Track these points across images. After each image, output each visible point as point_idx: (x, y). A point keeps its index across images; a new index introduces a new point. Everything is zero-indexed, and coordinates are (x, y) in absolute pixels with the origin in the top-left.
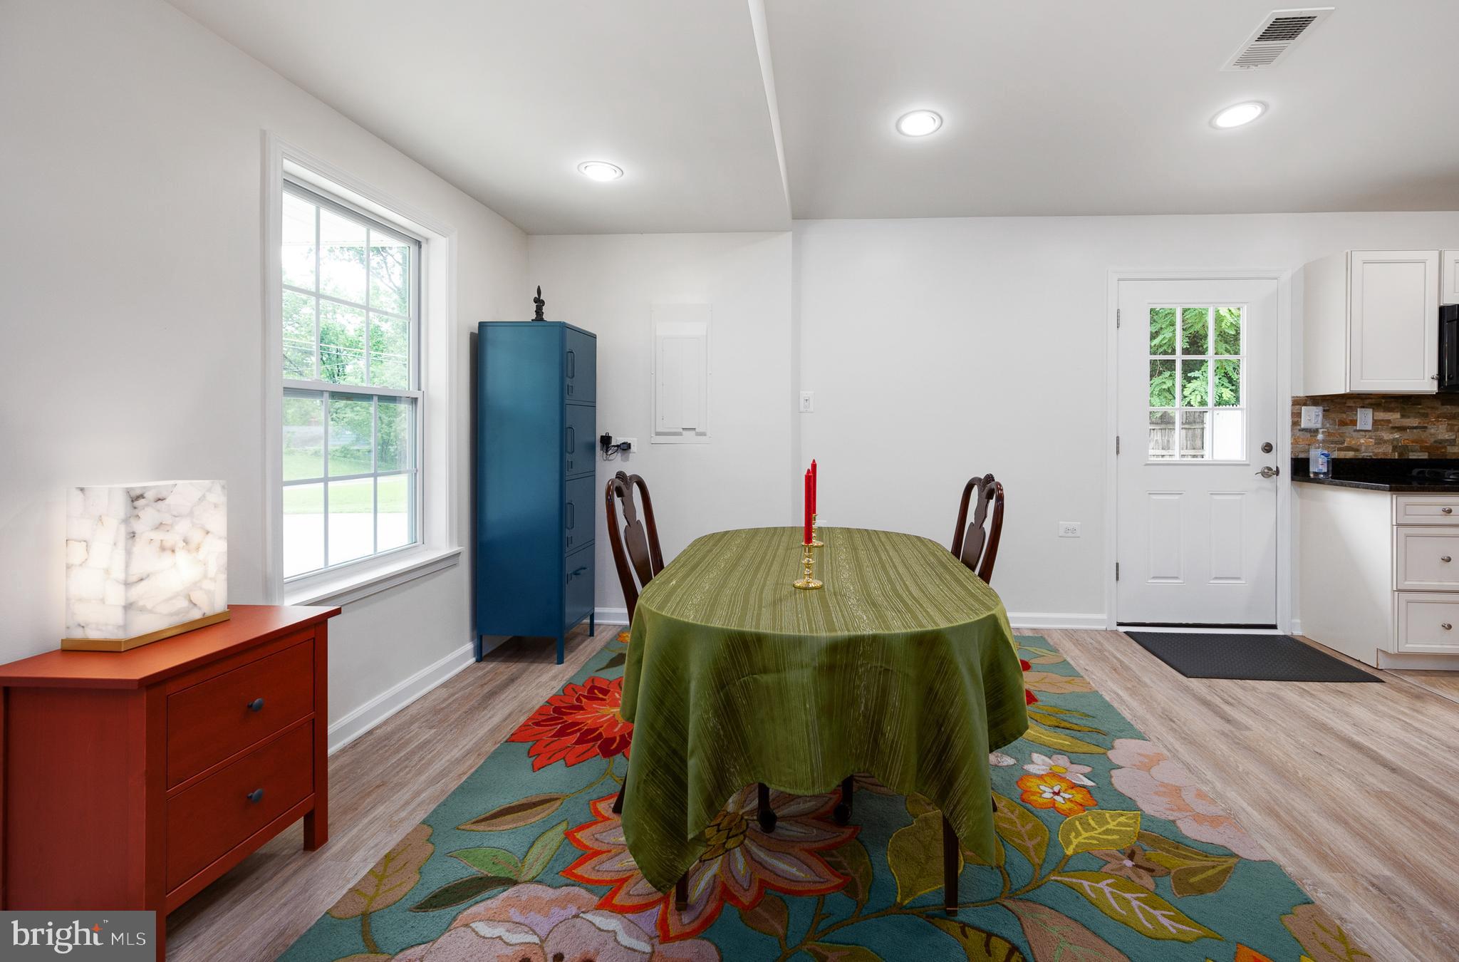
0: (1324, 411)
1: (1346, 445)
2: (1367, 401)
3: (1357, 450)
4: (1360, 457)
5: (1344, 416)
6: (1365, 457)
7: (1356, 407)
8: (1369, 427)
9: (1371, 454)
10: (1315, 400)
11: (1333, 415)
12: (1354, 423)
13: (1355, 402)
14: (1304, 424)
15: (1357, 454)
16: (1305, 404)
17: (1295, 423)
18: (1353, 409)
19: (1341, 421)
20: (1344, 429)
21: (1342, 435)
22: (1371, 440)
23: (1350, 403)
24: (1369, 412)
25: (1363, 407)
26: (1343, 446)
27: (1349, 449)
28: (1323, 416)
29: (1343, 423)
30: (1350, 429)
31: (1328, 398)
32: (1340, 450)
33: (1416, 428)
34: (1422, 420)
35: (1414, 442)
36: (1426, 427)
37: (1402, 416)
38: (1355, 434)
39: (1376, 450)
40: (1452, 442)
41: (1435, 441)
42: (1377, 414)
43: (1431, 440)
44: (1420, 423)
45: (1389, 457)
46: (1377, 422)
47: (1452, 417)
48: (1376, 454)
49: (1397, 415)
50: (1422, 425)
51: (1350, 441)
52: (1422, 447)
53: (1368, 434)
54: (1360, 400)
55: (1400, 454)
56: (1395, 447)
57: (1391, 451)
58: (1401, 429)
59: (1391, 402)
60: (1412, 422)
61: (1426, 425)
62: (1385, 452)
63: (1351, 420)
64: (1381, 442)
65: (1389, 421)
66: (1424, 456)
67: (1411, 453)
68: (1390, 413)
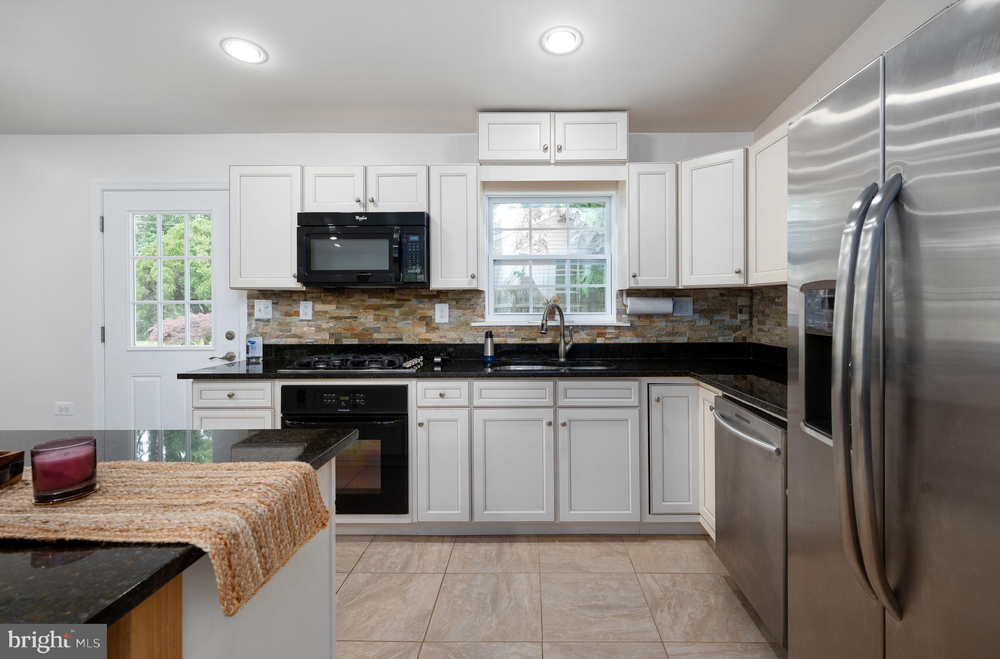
0: (273, 303)
2: (309, 295)
3: (301, 337)
4: (304, 343)
5: (289, 308)
6: (308, 343)
7: (300, 300)
8: (310, 317)
9: (313, 340)
10: (265, 294)
11: (280, 308)
12: (297, 314)
13: (298, 296)
14: (257, 315)
15: (301, 340)
16: (258, 298)
17: (250, 315)
18: (298, 302)
19: (287, 312)
20: (289, 319)
21: (288, 324)
22: (312, 328)
23: (295, 297)
24: (310, 304)
25: (305, 300)
26: (291, 333)
27: (295, 336)
28: (273, 308)
29: (288, 314)
30: (294, 319)
31: (276, 293)
32: (287, 337)
33: (349, 318)
34: (353, 311)
35: (345, 330)
36: (356, 317)
37: (337, 308)
38: (298, 324)
39: (317, 338)
40: (378, 330)
41: (363, 329)
42: (316, 306)
43: (361, 328)
44: (351, 314)
45: (327, 343)
46: (315, 313)
47: (377, 308)
48: (316, 341)
49: (333, 307)
50: (351, 315)
51: (296, 330)
52: (352, 334)
53: (310, 323)
54: (302, 294)
55: (336, 340)
56: (331, 335)
57: (328, 338)
58: (338, 318)
59: (329, 296)
60: (346, 312)
61: (357, 315)
62: (324, 338)
63: (295, 312)
64: (319, 329)
65: (326, 312)
66: (355, 342)
67: (344, 340)
68: (328, 306)
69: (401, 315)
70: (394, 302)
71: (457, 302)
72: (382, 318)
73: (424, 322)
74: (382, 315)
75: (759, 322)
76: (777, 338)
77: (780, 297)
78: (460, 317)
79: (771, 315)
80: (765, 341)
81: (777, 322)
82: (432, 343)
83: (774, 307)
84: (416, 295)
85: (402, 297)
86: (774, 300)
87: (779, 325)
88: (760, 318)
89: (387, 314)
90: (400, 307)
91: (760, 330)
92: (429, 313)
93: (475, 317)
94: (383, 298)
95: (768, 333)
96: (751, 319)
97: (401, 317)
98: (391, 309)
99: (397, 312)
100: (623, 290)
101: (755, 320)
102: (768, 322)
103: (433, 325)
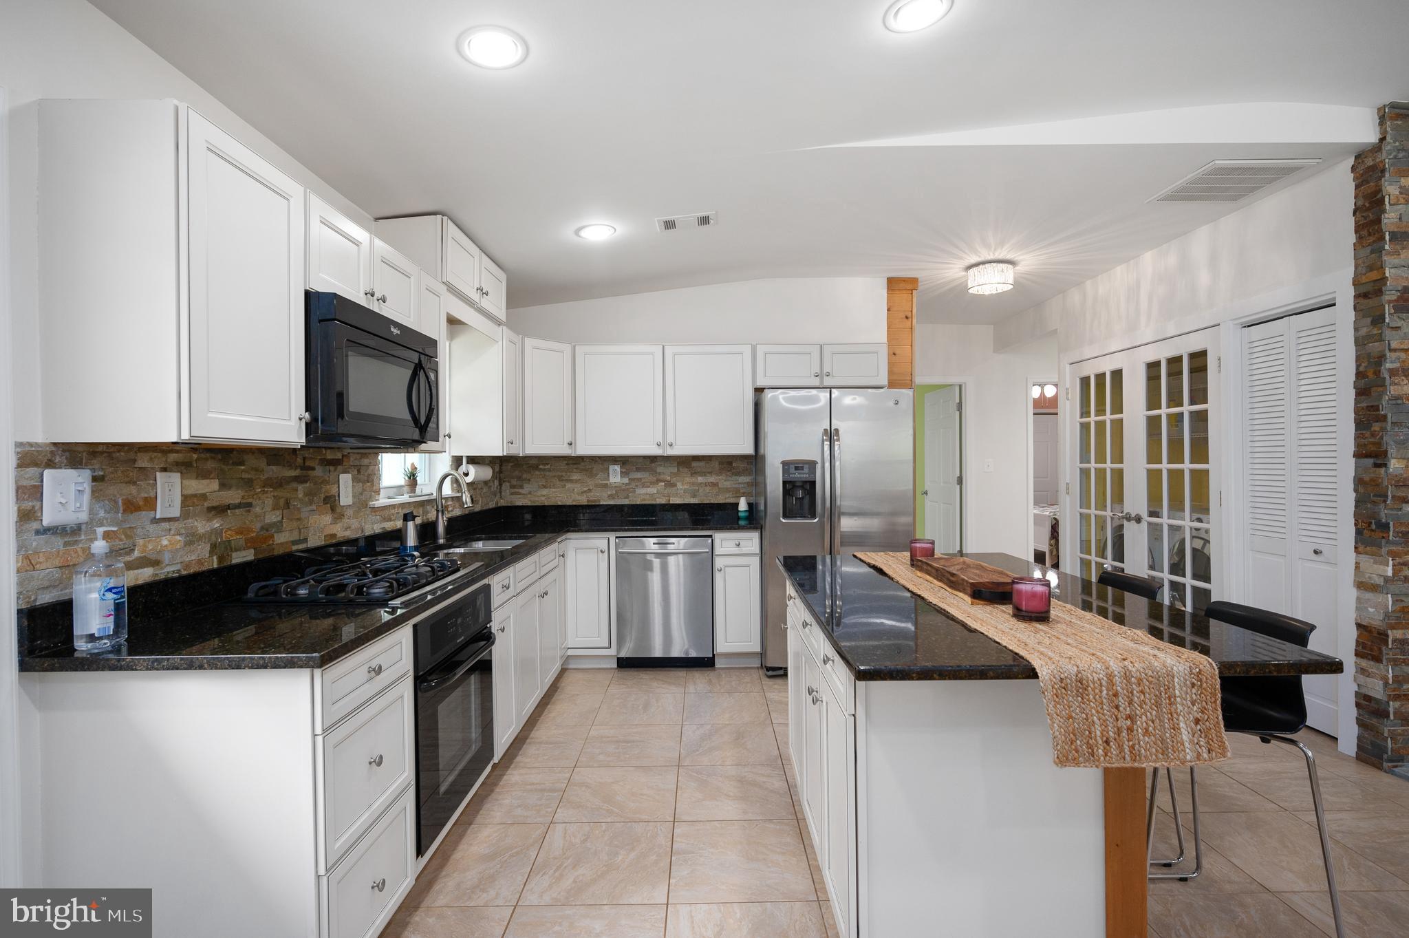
0: (95, 479)
1: (136, 554)
2: (173, 457)
3: (156, 563)
4: (163, 577)
5: (133, 489)
6: (170, 575)
7: (154, 473)
8: (176, 512)
9: (178, 567)
10: (72, 454)
11: (112, 490)
12: (150, 503)
13: (151, 459)
14: (48, 515)
15: (159, 569)
16: (52, 465)
17: (28, 516)
18: (147, 474)
19: (129, 501)
20: (134, 520)
21: (129, 533)
22: (178, 538)
23: (143, 461)
24: (176, 478)
25: (164, 470)
27: (144, 562)
28: (93, 492)
29: (131, 507)
30: (145, 515)
31: (100, 449)
32: (130, 566)
33: (238, 506)
34: (246, 492)
35: (237, 533)
36: (249, 505)
37: (223, 486)
38: (152, 528)
39: (188, 559)
40: (278, 526)
41: (262, 528)
42: (186, 482)
43: (258, 525)
44: (243, 497)
45: (205, 567)
46: (186, 499)
47: (279, 484)
48: (187, 566)
49: (215, 485)
50: (245, 501)
51: (145, 546)
52: (247, 541)
53: (175, 525)
54: (159, 455)
55: (220, 559)
56: (214, 547)
57: (208, 555)
58: (220, 510)
59: (206, 459)
60: (234, 496)
61: (250, 500)
62: (199, 558)
63: (146, 499)
64: (192, 539)
65: (204, 497)
66: (248, 556)
67: (234, 555)
68: (206, 482)
69: (306, 495)
70: (296, 473)
71: (359, 471)
72: (282, 502)
73: (329, 505)
74: (282, 498)
75: (513, 487)
76: (543, 499)
77: (547, 464)
78: (361, 494)
79: (533, 480)
80: (520, 501)
81: (543, 485)
82: (337, 540)
83: (537, 473)
84: (320, 460)
85: (308, 463)
86: (537, 467)
87: (545, 487)
88: (514, 482)
89: (288, 495)
90: (306, 482)
91: (512, 494)
92: (334, 491)
93: (373, 494)
94: (284, 466)
95: (529, 496)
96: (501, 485)
97: (307, 499)
98: (294, 485)
99: (301, 489)
100: (462, 457)
101: (506, 486)
102: (526, 486)
103: (338, 510)
